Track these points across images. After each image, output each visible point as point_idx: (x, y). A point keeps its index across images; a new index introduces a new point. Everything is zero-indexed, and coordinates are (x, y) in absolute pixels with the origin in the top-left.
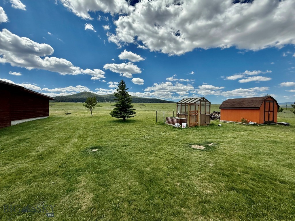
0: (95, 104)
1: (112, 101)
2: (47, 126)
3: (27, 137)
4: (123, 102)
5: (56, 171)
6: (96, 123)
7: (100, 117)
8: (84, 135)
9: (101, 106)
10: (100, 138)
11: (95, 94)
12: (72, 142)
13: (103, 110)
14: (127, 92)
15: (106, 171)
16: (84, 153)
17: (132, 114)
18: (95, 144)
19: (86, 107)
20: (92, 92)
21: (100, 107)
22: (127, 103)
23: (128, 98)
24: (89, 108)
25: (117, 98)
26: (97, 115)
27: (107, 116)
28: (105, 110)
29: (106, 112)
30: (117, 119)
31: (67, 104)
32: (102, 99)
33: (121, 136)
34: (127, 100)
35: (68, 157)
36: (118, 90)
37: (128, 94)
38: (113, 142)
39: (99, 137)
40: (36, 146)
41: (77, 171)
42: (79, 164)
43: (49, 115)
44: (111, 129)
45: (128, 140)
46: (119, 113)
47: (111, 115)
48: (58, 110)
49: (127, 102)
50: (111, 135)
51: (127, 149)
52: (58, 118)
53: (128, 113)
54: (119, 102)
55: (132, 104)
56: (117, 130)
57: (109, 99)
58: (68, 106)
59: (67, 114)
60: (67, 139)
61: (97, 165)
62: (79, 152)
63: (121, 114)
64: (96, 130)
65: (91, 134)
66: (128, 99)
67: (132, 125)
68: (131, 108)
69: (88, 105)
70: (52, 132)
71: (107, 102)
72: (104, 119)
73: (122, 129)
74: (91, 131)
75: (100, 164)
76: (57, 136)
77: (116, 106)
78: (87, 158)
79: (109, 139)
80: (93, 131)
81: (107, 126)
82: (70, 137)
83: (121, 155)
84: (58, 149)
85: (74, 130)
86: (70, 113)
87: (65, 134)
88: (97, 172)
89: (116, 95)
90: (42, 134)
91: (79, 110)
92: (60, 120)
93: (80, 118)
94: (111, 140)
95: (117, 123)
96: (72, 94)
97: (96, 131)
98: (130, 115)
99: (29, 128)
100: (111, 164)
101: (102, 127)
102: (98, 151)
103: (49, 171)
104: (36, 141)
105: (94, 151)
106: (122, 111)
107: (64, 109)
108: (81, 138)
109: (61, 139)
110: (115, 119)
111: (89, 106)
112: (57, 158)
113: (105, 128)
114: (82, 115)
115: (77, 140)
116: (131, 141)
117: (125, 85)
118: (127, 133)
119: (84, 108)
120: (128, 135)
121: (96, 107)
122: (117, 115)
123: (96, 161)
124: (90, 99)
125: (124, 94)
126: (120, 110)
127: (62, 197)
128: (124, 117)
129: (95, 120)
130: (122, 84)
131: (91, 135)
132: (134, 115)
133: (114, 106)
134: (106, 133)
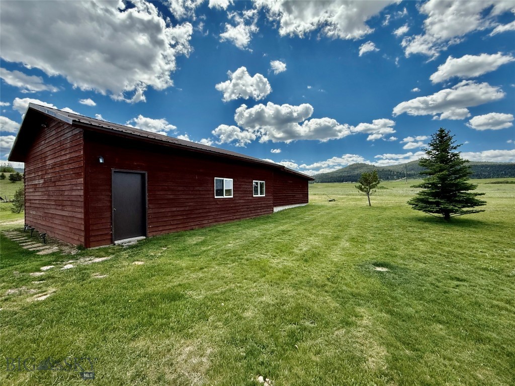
0: (376, 185)
1: (410, 176)
2: (308, 216)
3: (289, 229)
4: (443, 179)
5: (323, 283)
6: (379, 220)
7: (385, 209)
8: (359, 238)
9: (385, 188)
10: (390, 249)
11: (374, 166)
12: (341, 246)
13: (391, 194)
14: (455, 155)
15: (410, 317)
16: (363, 269)
17: (472, 207)
18: (381, 258)
19: (360, 191)
20: (368, 163)
21: (385, 190)
22: (456, 178)
23: (458, 168)
24: (365, 191)
25: (429, 171)
26: (379, 205)
27: (400, 207)
28: (395, 196)
29: (397, 199)
30: (427, 214)
31: (328, 185)
32: (389, 174)
33: (441, 255)
34: (455, 172)
35: (339, 268)
36: (429, 153)
37: (458, 158)
38: (421, 262)
39: (387, 246)
40: (298, 242)
41: (353, 295)
42: (356, 286)
43: (308, 202)
44: (413, 236)
45: (462, 267)
46: (432, 203)
47: (411, 206)
48: (318, 194)
49: (457, 176)
50: (414, 247)
51: (464, 288)
52: (319, 207)
53: (460, 202)
54: (434, 179)
55: (470, 182)
56: (429, 239)
57: (404, 174)
58: (330, 189)
59: (330, 201)
60: (333, 240)
61: (389, 299)
62: (354, 265)
63: (438, 204)
64: (380, 232)
65: (371, 237)
66: (460, 170)
67: (475, 232)
68: (469, 191)
69: (363, 187)
70: (314, 227)
71: (399, 179)
72: (394, 214)
73: (441, 239)
74: (371, 233)
75: (395, 298)
76: (320, 233)
77: (425, 187)
78: (369, 280)
79: (410, 255)
80: (375, 233)
81: (404, 228)
82: (337, 238)
83: (447, 298)
84: (324, 252)
85: (343, 226)
86: (334, 200)
87: (329, 232)
88: (390, 312)
89: (423, 163)
90: (303, 227)
91: (346, 195)
92: (321, 209)
93: (349, 208)
94: (416, 257)
95: (427, 225)
96: (335, 170)
97: (379, 234)
98: (464, 207)
99: (289, 218)
100: (420, 307)
101: (392, 228)
102: (387, 272)
103: (315, 281)
104: (298, 235)
105: (380, 271)
106: (442, 199)
107: (325, 193)
108: (354, 242)
109: (325, 237)
110: (422, 214)
111: (365, 188)
112: (324, 265)
113: (398, 232)
114: (352, 203)
115: (348, 244)
116: (475, 273)
117: (450, 139)
118: (460, 250)
119: (357, 191)
120: (461, 254)
121: (377, 190)
122: (426, 207)
123: (385, 290)
124: (366, 175)
125: (448, 159)
126: (434, 195)
127: (336, 327)
128: (447, 212)
129: (376, 213)
130: (442, 137)
131: (371, 241)
132: (477, 208)
133: (419, 186)
134: (402, 242)
